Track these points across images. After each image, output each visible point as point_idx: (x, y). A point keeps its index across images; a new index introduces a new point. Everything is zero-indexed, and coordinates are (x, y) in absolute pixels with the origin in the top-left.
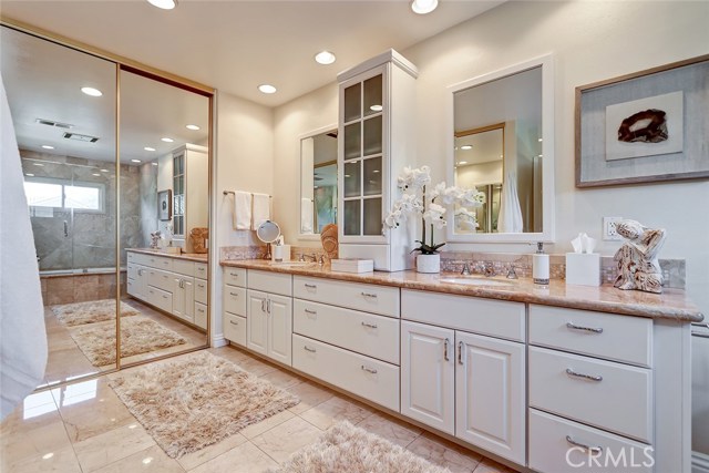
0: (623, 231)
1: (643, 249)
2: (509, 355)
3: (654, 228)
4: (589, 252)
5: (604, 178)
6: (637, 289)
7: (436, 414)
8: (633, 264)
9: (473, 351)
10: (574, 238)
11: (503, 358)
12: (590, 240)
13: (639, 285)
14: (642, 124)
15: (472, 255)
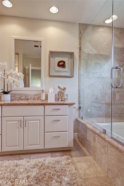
0: (59, 88)
1: (63, 91)
2: (40, 120)
3: (65, 87)
4: (52, 92)
5: (54, 75)
6: (62, 101)
7: (17, 146)
8: (61, 95)
9: (29, 122)
10: (50, 89)
11: (38, 121)
12: (52, 89)
13: (62, 100)
14: (61, 64)
15: (21, 94)
